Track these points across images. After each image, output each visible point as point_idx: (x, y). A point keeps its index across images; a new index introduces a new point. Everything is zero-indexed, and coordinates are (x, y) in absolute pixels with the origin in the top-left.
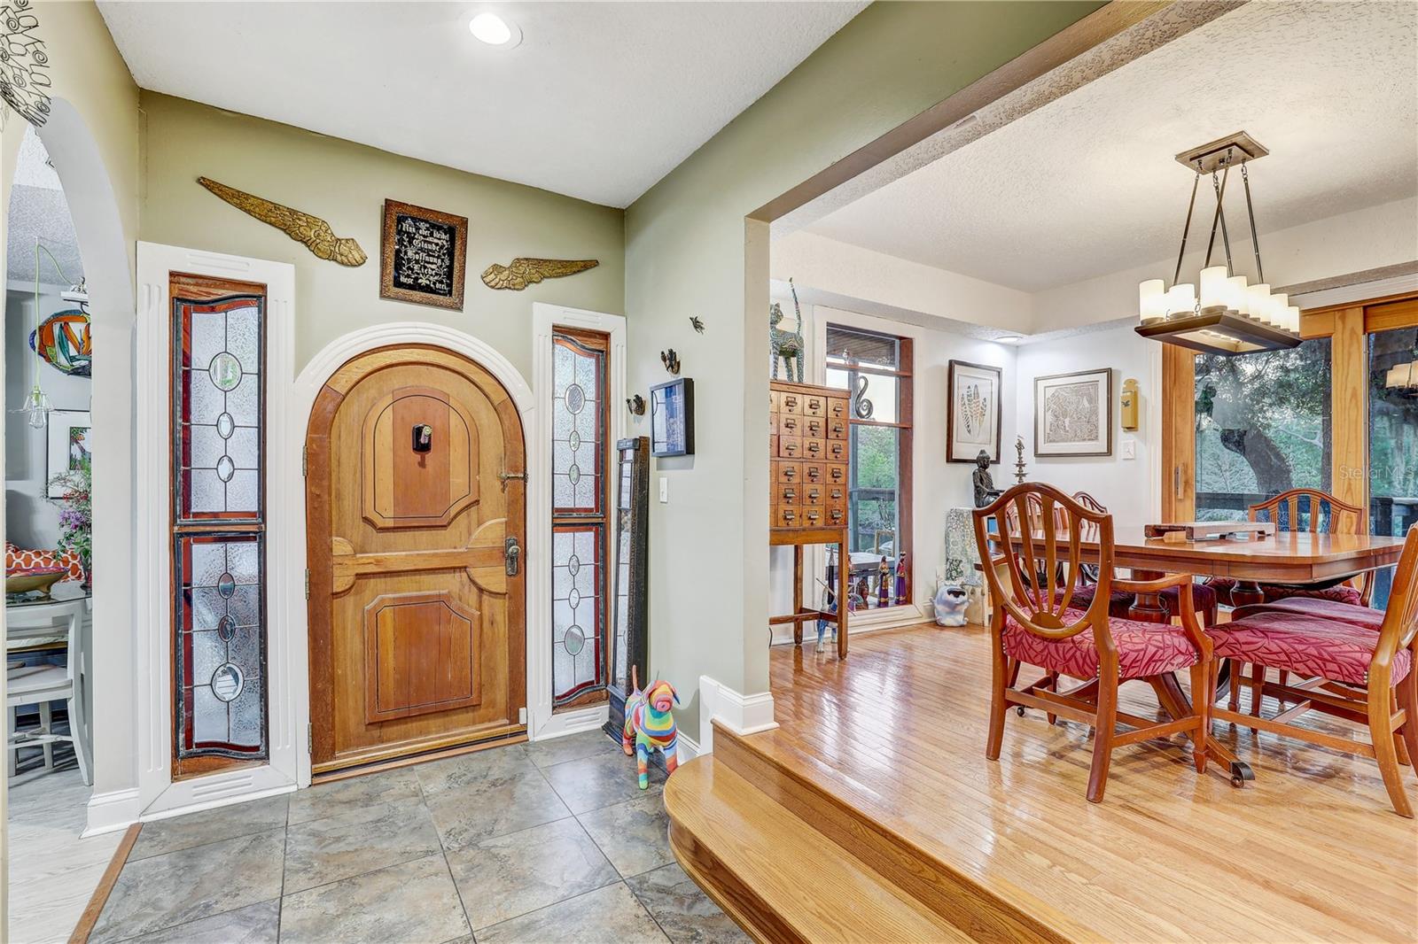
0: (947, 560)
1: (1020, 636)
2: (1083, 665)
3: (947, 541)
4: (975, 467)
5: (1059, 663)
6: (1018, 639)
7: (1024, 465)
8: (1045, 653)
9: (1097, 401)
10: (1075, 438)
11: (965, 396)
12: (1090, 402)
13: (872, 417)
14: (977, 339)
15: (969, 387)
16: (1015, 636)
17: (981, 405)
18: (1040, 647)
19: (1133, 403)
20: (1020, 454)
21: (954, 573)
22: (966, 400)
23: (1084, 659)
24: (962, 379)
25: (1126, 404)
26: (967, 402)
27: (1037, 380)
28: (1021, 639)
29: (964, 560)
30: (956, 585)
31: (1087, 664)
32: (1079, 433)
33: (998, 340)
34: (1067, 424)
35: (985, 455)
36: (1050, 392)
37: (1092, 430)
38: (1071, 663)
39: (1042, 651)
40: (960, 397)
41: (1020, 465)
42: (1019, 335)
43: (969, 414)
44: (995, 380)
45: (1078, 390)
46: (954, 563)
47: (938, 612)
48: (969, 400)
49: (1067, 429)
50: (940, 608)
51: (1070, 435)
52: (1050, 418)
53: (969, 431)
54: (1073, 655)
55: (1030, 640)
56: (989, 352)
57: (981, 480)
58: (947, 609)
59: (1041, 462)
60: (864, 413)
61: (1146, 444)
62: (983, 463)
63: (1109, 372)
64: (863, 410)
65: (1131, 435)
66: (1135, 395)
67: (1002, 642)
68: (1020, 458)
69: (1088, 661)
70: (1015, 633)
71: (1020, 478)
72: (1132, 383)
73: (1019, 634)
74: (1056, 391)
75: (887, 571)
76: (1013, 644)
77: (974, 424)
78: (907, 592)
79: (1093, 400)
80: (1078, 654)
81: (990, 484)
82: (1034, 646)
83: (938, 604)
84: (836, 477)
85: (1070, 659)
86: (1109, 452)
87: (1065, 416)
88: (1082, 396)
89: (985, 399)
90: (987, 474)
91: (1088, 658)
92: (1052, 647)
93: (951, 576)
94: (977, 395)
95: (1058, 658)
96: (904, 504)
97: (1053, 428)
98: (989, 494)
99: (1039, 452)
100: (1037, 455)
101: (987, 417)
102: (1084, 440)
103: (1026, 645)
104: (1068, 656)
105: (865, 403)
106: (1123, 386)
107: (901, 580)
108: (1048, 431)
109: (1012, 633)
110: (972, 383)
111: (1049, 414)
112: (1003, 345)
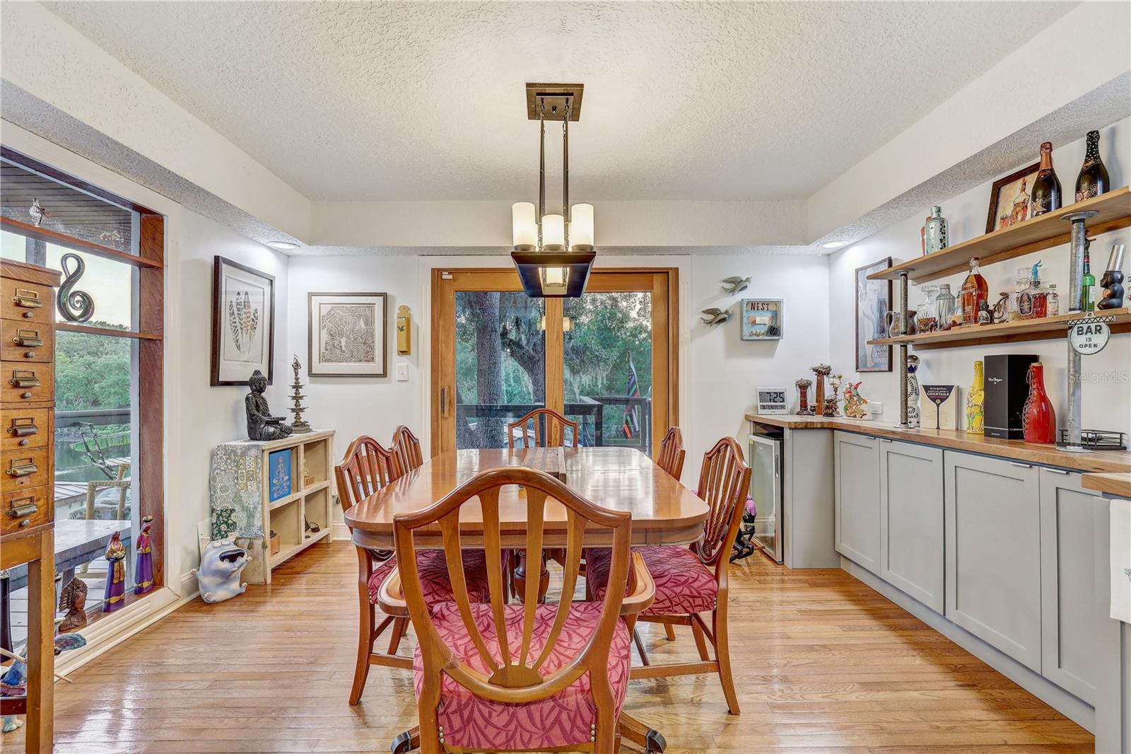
0: (213, 510)
1: (469, 708)
2: (572, 730)
3: (211, 488)
4: (247, 390)
5: (535, 736)
6: (466, 713)
7: (301, 387)
8: (512, 727)
9: (373, 322)
10: (352, 358)
11: (234, 304)
12: (366, 324)
13: (93, 319)
14: (247, 237)
15: (239, 294)
16: (459, 710)
17: (252, 317)
18: (505, 717)
19: (406, 328)
20: (296, 374)
21: (223, 527)
22: (235, 308)
23: (573, 722)
24: (232, 284)
25: (401, 329)
26: (236, 312)
27: (311, 295)
28: (472, 712)
29: (237, 508)
30: (228, 545)
31: (578, 728)
32: (355, 354)
33: (270, 244)
34: (343, 343)
35: (260, 376)
36: (324, 311)
37: (368, 352)
38: (553, 731)
39: (507, 724)
40: (228, 306)
41: (297, 387)
42: (299, 243)
43: (239, 326)
44: (267, 289)
45: (355, 310)
46: (224, 514)
47: (203, 587)
48: (238, 310)
49: (344, 349)
50: (206, 580)
51: (347, 355)
52: (325, 337)
53: (239, 347)
54: (558, 720)
55: (486, 711)
56: (260, 257)
57: (257, 406)
58: (219, 580)
59: (316, 382)
60: (77, 313)
61: (418, 368)
62: (258, 385)
63: (384, 295)
64: (74, 307)
65: (405, 358)
66: (408, 321)
67: (438, 725)
68: (297, 379)
69: (579, 722)
70: (459, 704)
71: (297, 401)
72: (405, 309)
73: (467, 705)
74: (332, 309)
75: (120, 554)
76: (457, 723)
77: (243, 339)
78: (155, 571)
79: (369, 322)
80: (564, 716)
81: (266, 413)
82: (495, 720)
83: (204, 574)
84: (23, 435)
85: (552, 725)
86: (384, 375)
87: (341, 335)
88: (359, 317)
89: (256, 310)
90: (262, 398)
91: (578, 718)
92: (522, 713)
93: (220, 531)
94: (247, 304)
95: (533, 729)
96: (147, 446)
97: (328, 347)
98: (268, 423)
99: (313, 372)
100: (311, 374)
101: (259, 330)
102: (361, 361)
103: (481, 722)
104: (548, 723)
105: (78, 298)
106: (397, 311)
107: (144, 558)
108: (323, 350)
109: (454, 706)
110: (242, 288)
111: (324, 332)
112: (275, 251)
